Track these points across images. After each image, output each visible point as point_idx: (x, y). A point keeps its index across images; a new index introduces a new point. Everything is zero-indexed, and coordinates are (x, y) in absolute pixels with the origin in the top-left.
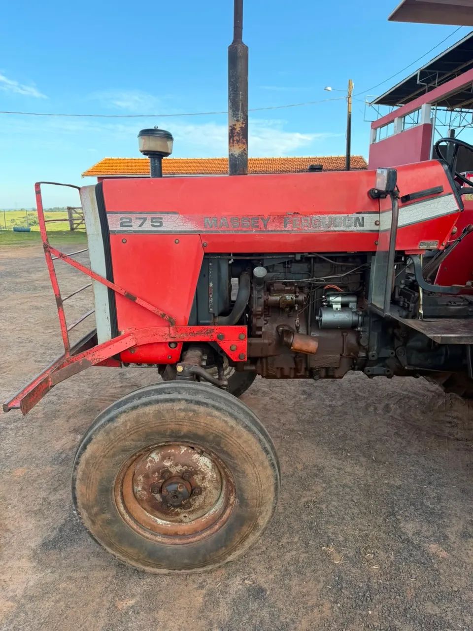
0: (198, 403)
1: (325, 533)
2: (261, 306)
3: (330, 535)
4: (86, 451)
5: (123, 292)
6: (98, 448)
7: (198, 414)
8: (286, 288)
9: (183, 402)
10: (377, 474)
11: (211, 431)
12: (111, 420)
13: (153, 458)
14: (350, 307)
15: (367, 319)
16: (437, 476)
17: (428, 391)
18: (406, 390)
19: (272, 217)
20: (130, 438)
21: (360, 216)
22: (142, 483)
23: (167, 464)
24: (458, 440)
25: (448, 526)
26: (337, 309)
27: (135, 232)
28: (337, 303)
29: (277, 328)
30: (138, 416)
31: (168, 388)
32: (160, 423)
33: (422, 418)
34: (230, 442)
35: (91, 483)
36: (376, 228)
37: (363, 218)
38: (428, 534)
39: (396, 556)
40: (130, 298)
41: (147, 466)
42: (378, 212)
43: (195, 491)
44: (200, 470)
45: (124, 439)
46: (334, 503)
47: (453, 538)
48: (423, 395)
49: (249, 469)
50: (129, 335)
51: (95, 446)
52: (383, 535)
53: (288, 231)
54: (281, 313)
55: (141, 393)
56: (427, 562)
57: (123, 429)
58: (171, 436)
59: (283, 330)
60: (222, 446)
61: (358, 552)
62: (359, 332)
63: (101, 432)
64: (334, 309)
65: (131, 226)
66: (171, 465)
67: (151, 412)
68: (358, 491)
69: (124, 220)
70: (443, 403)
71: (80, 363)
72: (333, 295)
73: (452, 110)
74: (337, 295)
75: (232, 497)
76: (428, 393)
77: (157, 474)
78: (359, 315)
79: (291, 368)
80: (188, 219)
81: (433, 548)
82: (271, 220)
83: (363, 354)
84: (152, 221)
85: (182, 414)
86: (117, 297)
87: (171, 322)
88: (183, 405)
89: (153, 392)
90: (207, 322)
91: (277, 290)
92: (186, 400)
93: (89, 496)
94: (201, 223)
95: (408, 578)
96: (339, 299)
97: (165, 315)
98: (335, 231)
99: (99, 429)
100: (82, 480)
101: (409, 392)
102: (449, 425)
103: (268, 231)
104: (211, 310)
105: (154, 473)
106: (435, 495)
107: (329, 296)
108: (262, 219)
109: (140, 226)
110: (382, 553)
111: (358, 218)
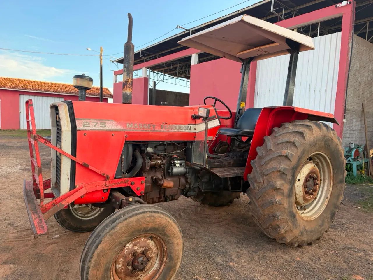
0: (155, 212)
1: (190, 271)
2: (148, 166)
3: (192, 272)
4: (98, 249)
5: (81, 163)
6: (106, 245)
7: (155, 217)
8: (159, 157)
9: (148, 213)
10: (194, 243)
11: (161, 225)
12: (113, 228)
13: (128, 247)
14: (183, 165)
15: (190, 170)
16: (216, 238)
17: (192, 205)
19: (156, 125)
20: (124, 236)
21: (189, 126)
22: (122, 262)
23: (136, 248)
24: (214, 223)
25: (232, 255)
26: (178, 166)
27: (91, 130)
28: (178, 163)
29: (152, 178)
30: (128, 224)
31: (137, 208)
32: (139, 225)
33: (196, 217)
34: (169, 229)
35: (100, 267)
36: (195, 131)
37: (190, 127)
38: (227, 260)
39: (221, 271)
40: (85, 167)
41: (125, 252)
42: (195, 125)
43: (148, 259)
44: (150, 248)
45: (121, 237)
46: (185, 259)
47: (235, 259)
48: (191, 208)
49: (175, 241)
50: (82, 188)
51: (104, 244)
52: (212, 265)
53: (163, 131)
54: (152, 170)
55: (124, 212)
56: (232, 269)
57: (120, 232)
58: (143, 231)
59: (155, 178)
60: (165, 232)
61: (207, 274)
62: (187, 176)
63: (107, 236)
64: (177, 167)
65: (89, 127)
66: (137, 248)
67: (134, 220)
68: (191, 252)
69: (85, 123)
70: (200, 210)
71: (59, 206)
72: (176, 160)
74: (178, 160)
75: (165, 258)
76: (192, 206)
77: (131, 255)
78: (187, 168)
79: (157, 198)
80: (119, 124)
81: (232, 264)
82: (156, 126)
83: (188, 186)
84: (101, 124)
85: (149, 219)
86: (77, 165)
87: (106, 178)
88: (148, 214)
89: (130, 211)
90: (120, 177)
91: (155, 158)
92: (150, 212)
93: (98, 275)
94: (125, 126)
95: (230, 277)
96: (179, 162)
97: (104, 174)
98: (181, 132)
99: (106, 235)
100: (95, 266)
102: (207, 218)
103: (155, 131)
104: (123, 170)
105: (129, 255)
106: (220, 246)
107: (174, 160)
108: (152, 125)
109: (94, 127)
110: (216, 272)
111: (188, 127)
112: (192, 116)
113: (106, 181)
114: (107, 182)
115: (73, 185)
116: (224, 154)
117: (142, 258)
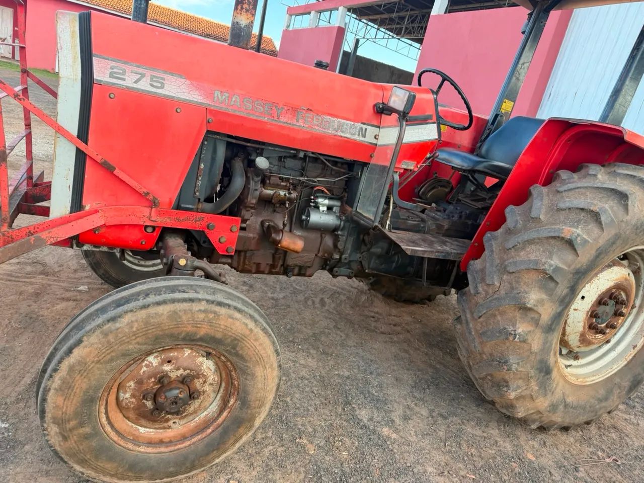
0: (220, 304)
1: (295, 425)
2: (255, 198)
3: (300, 427)
4: (72, 355)
5: (99, 159)
6: (90, 352)
7: (219, 316)
8: (282, 184)
9: (204, 303)
10: (328, 365)
11: (230, 334)
12: (113, 319)
13: (150, 362)
14: (334, 210)
15: (348, 224)
16: (375, 366)
18: (334, 286)
19: (286, 108)
20: (135, 341)
21: (364, 127)
22: (132, 389)
23: (167, 368)
24: (382, 333)
25: (392, 411)
26: (323, 211)
27: (128, 88)
28: (323, 205)
29: (262, 223)
30: (149, 316)
31: (182, 286)
32: (175, 325)
33: (351, 312)
34: (248, 345)
35: (73, 394)
36: (374, 141)
37: (366, 130)
38: (379, 419)
39: (359, 442)
40: (107, 168)
41: (142, 371)
42: (379, 127)
43: (193, 395)
44: (202, 374)
45: (128, 342)
46: (297, 396)
47: (397, 421)
48: (349, 292)
50: (96, 211)
51: (87, 350)
52: (345, 423)
53: (299, 126)
54: (266, 207)
55: (149, 289)
56: (382, 444)
57: (127, 331)
58: (184, 339)
59: (269, 226)
60: (238, 349)
61: (327, 440)
62: (338, 235)
63: (96, 333)
64: (321, 211)
65: (124, 79)
66: (171, 369)
67: (165, 312)
68: (315, 383)
69: (115, 70)
70: (365, 300)
71: (32, 241)
72: (322, 197)
73: (360, 20)
74: (325, 198)
75: (232, 400)
77: (153, 379)
78: (341, 220)
79: (267, 264)
80: (196, 87)
81: (386, 431)
82: (284, 110)
83: (337, 256)
84: (152, 80)
85: (202, 316)
86: (88, 162)
87: (153, 204)
88: (203, 306)
89: (164, 289)
90: (190, 206)
91: (273, 184)
92: (208, 301)
93: (67, 407)
94: (210, 95)
95: (372, 460)
96: (327, 202)
97: (148, 194)
98: (341, 137)
99: (93, 330)
100: (60, 390)
101: (337, 287)
102: (373, 319)
103: (280, 122)
104: (197, 194)
105: (149, 378)
106: (377, 383)
107: (317, 197)
108: (276, 107)
109: (136, 82)
110: (347, 440)
111: (362, 129)
112: (375, 106)
113: (152, 208)
114: (152, 212)
115: (77, 204)
116: (430, 205)
117: (176, 392)
